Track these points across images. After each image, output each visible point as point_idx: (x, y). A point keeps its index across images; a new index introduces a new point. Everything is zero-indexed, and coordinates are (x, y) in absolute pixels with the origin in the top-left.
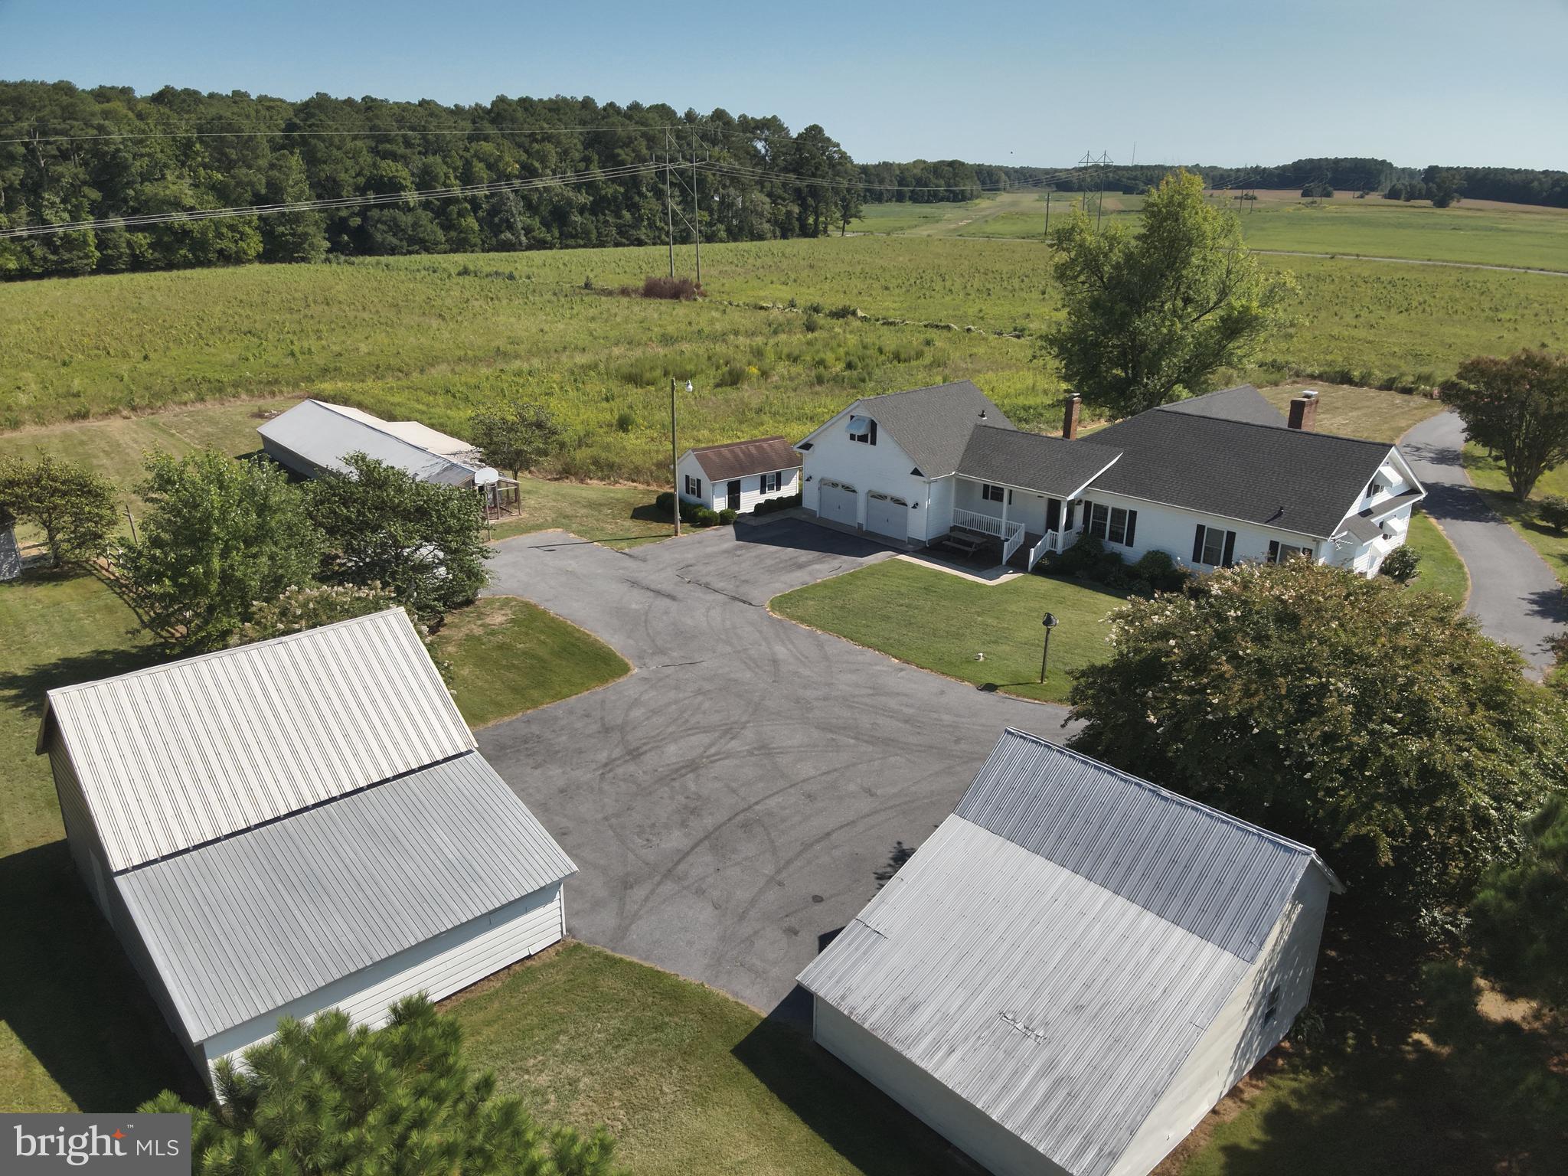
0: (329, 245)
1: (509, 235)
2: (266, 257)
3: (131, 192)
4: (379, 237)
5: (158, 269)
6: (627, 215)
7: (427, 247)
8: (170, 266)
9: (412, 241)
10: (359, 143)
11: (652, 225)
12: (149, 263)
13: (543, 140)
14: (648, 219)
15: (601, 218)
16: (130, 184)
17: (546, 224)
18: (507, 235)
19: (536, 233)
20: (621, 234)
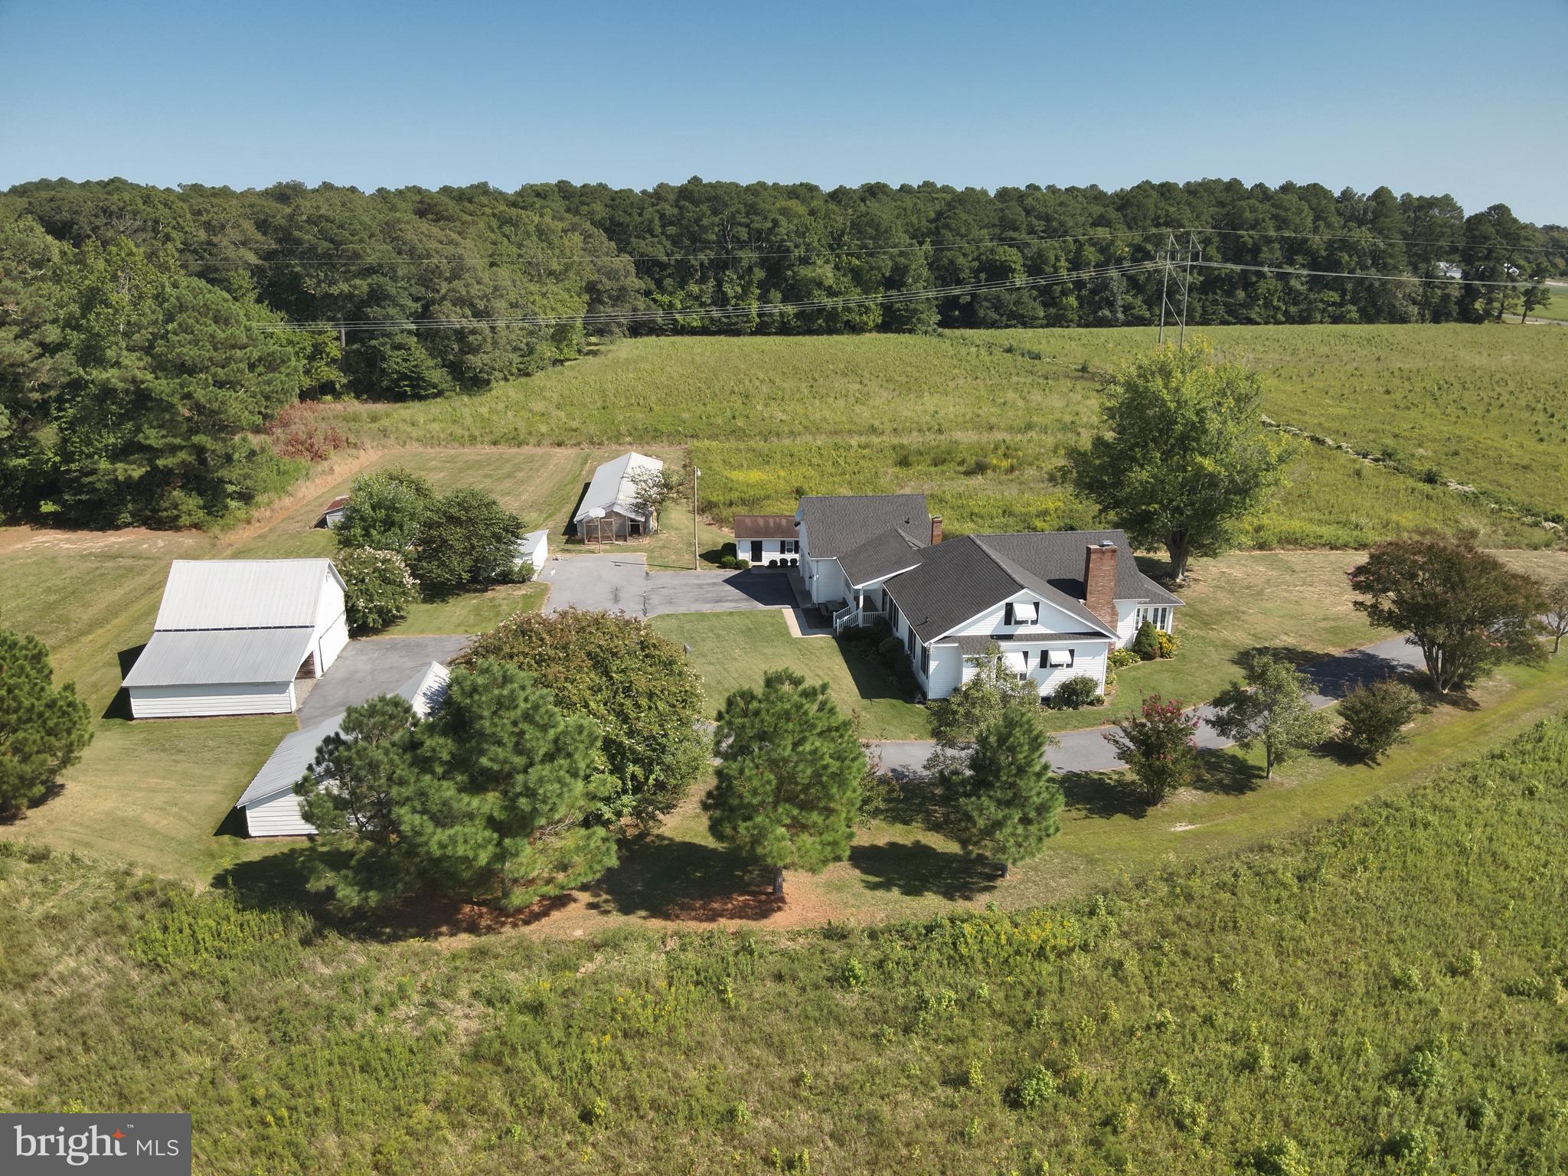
0: (939, 317)
1: (1107, 313)
2: (884, 328)
3: (790, 273)
4: (981, 313)
5: (798, 334)
6: (1241, 294)
7: (1025, 322)
8: (810, 332)
9: (1012, 316)
10: (984, 231)
11: (1267, 304)
12: (793, 329)
13: (1167, 224)
14: (1265, 298)
15: (1210, 296)
16: (790, 267)
19: (1135, 312)
20: (1230, 312)
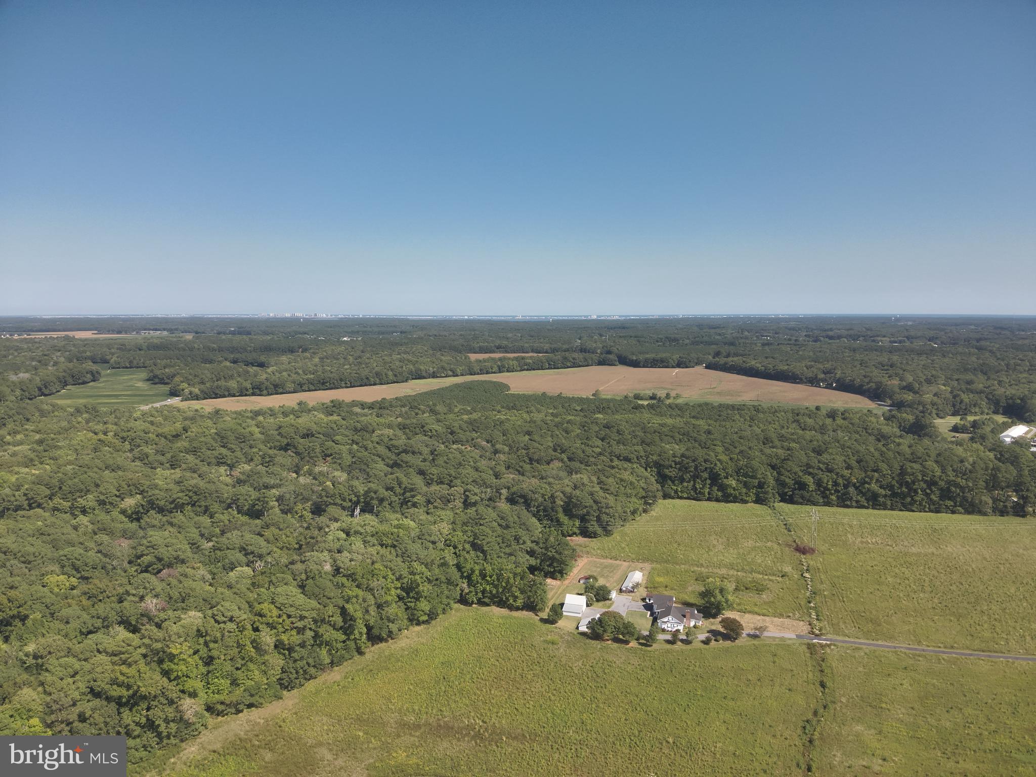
0: (779, 500)
2: (755, 502)
4: (795, 499)
5: (722, 502)
6: (908, 499)
7: (814, 504)
8: (725, 502)
9: (809, 501)
11: (920, 504)
12: (720, 500)
15: (894, 500)
16: (720, 479)
17: (868, 500)
18: (849, 503)
19: (861, 503)
20: (904, 506)
